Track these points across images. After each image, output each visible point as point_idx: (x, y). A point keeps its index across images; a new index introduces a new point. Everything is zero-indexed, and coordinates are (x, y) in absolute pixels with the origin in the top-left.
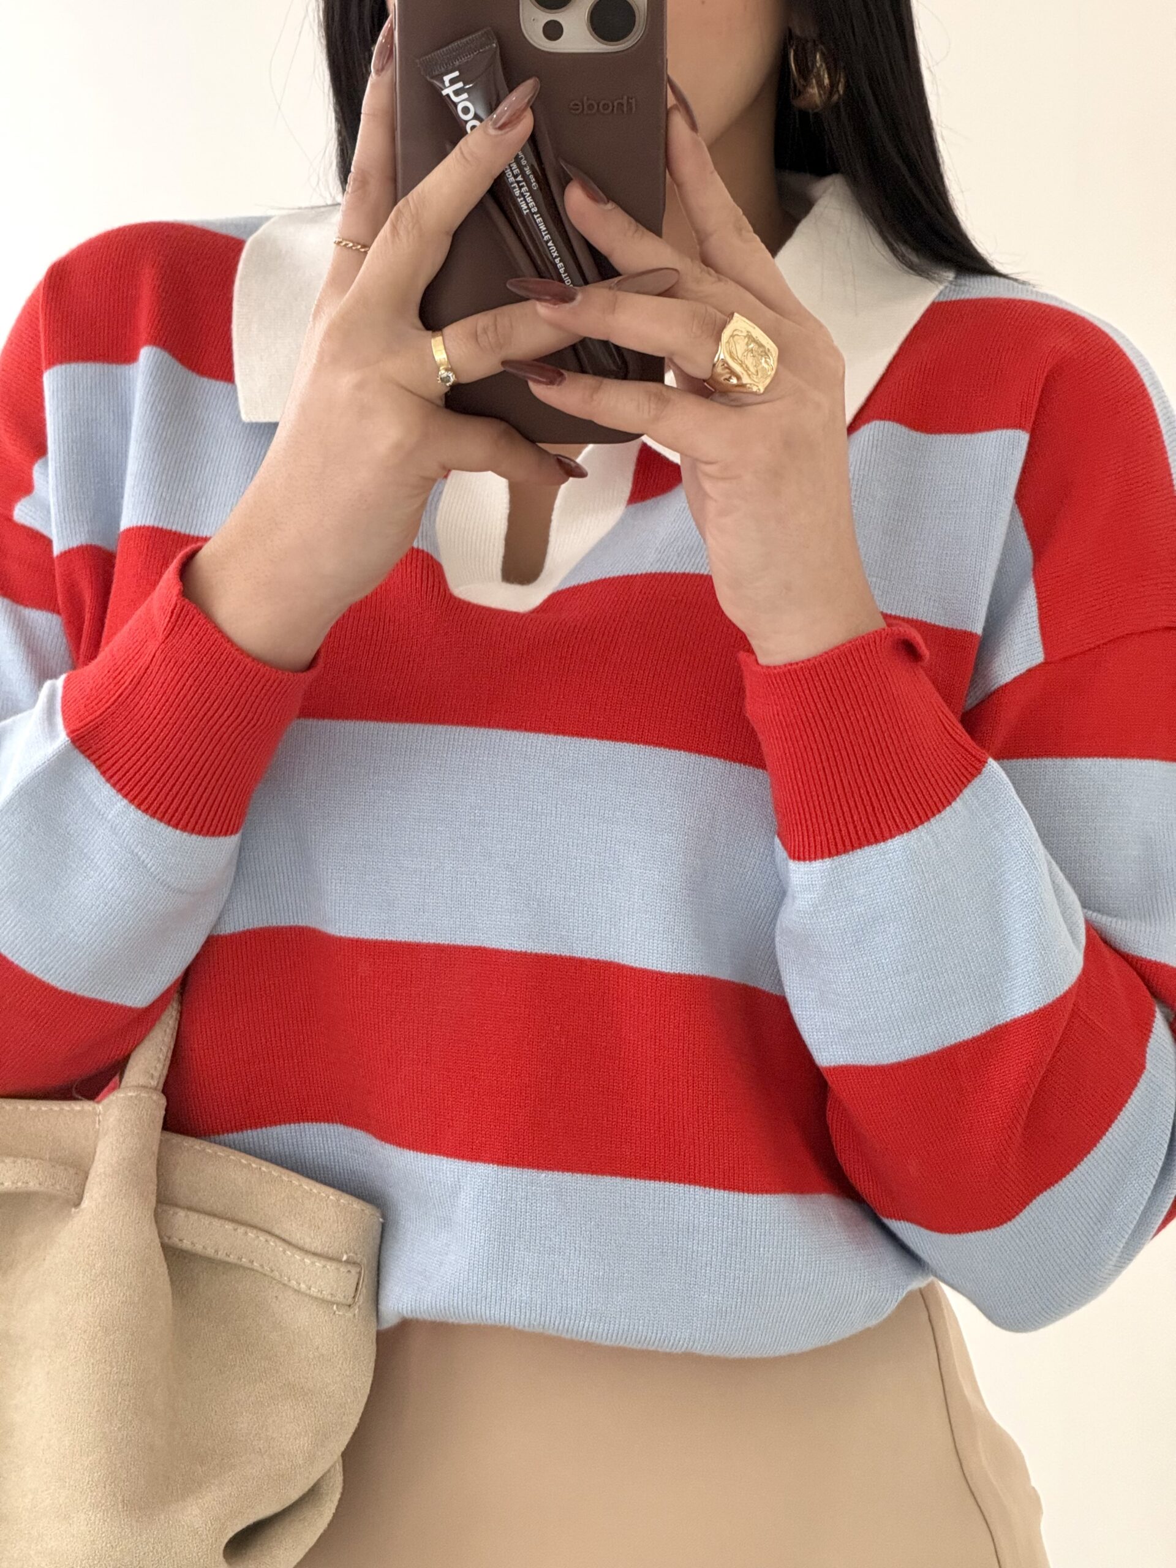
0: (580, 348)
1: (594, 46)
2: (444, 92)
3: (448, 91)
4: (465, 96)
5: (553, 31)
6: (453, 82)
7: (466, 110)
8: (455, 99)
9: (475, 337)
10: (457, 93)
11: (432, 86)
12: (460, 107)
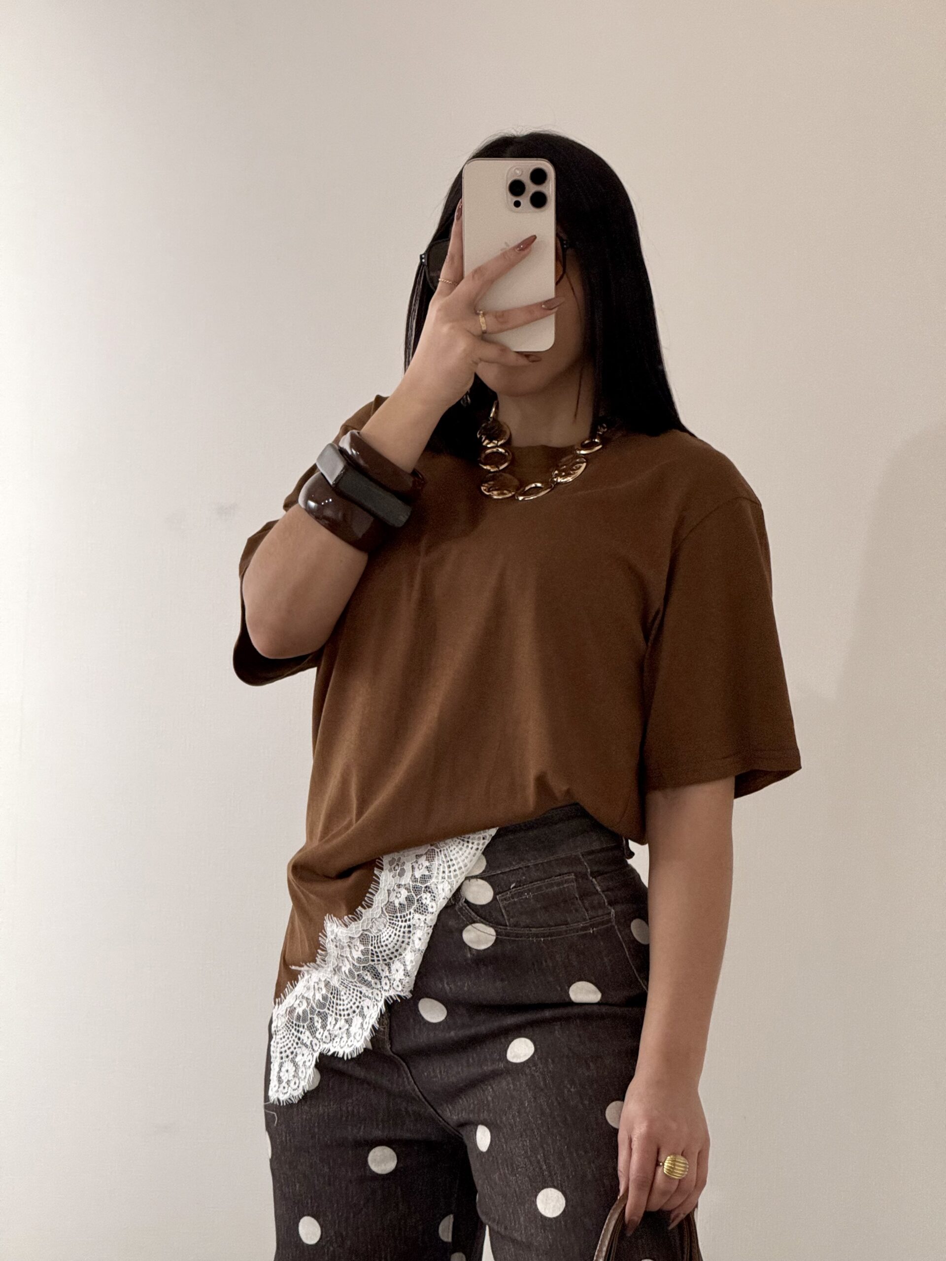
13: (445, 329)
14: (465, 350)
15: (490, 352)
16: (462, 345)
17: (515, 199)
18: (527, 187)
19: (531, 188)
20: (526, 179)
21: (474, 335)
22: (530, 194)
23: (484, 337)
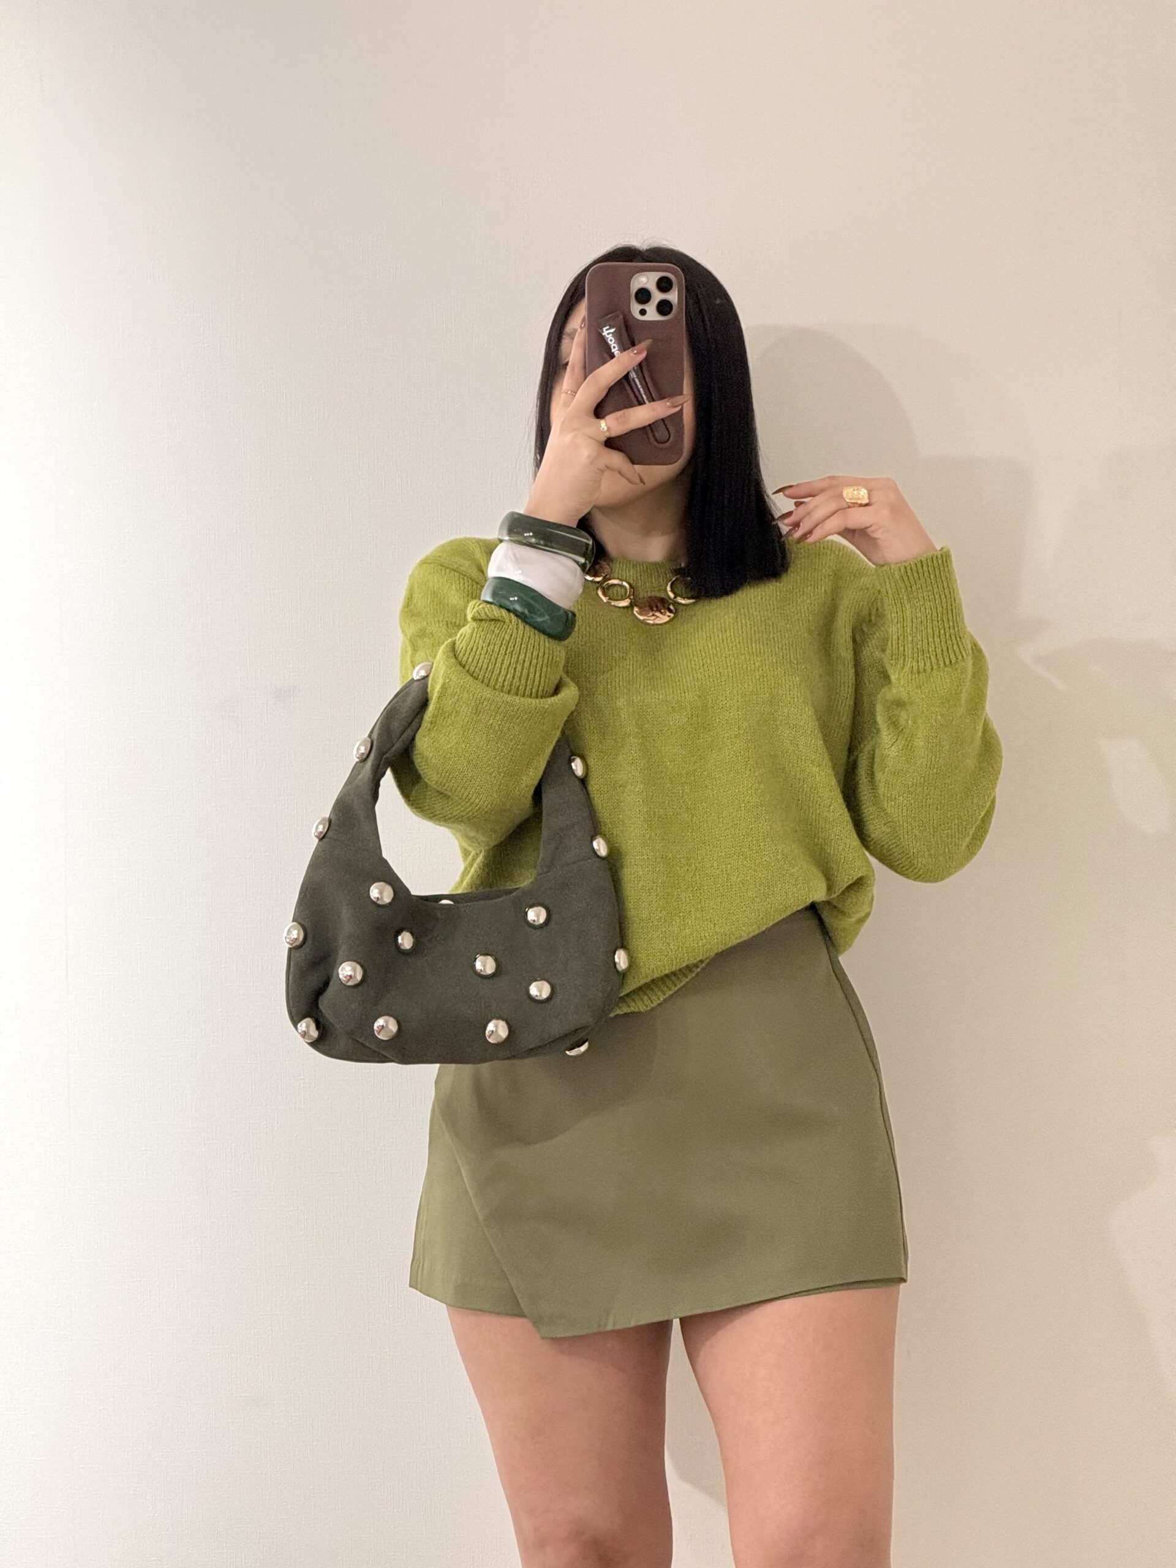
0: (653, 426)
1: (657, 318)
2: (603, 334)
3: (605, 333)
4: (611, 335)
5: (643, 312)
6: (607, 330)
7: (611, 340)
8: (607, 336)
9: (617, 419)
10: (608, 334)
11: (597, 331)
12: (609, 340)
14: (589, 456)
16: (586, 451)
18: (652, 295)
21: (597, 441)
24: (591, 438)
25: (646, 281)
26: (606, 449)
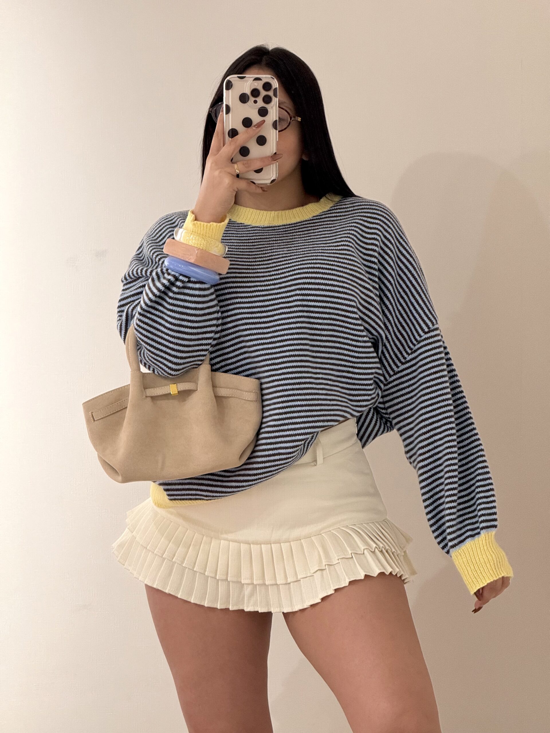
9: (244, 164)
13: (217, 173)
14: (228, 183)
15: (242, 185)
16: (227, 181)
17: (254, 99)
19: (263, 93)
20: (260, 88)
21: (232, 176)
22: (263, 96)
23: (238, 176)
24: (229, 173)
25: (257, 85)
26: (237, 178)
